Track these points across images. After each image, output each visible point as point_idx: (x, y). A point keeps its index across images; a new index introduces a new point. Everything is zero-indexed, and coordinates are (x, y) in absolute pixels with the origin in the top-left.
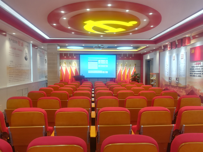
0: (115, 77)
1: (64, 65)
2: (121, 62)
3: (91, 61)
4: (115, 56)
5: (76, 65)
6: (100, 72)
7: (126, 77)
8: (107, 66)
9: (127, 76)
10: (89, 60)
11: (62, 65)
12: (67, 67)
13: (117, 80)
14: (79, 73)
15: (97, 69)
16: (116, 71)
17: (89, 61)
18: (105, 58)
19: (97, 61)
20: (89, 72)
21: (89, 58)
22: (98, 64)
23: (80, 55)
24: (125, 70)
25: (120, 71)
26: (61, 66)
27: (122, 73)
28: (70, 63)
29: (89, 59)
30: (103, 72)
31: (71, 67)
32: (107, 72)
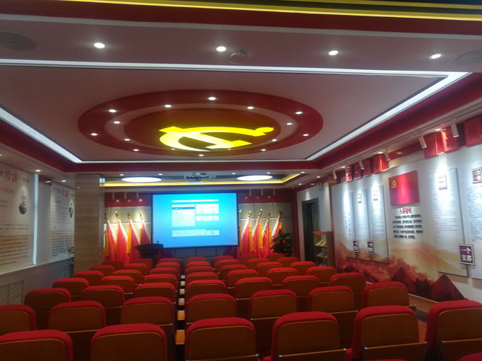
0: (237, 244)
1: (115, 219)
2: (248, 208)
3: (179, 208)
4: (235, 194)
5: (143, 221)
6: (202, 233)
7: (261, 242)
8: (217, 218)
9: (264, 239)
10: (174, 206)
11: (110, 221)
12: (121, 224)
13: (241, 250)
14: (149, 238)
15: (194, 225)
16: (239, 228)
17: (174, 208)
18: (213, 200)
19: (193, 208)
20: (175, 234)
21: (175, 201)
22: (196, 215)
23: (154, 196)
24: (259, 226)
25: (248, 228)
26: (108, 223)
27: (253, 234)
28: (129, 215)
29: (175, 204)
30: (209, 233)
31: (130, 224)
32: (217, 233)
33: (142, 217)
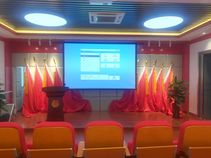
0: (134, 88)
1: (33, 64)
2: (145, 58)
3: (86, 56)
4: (134, 46)
5: (57, 65)
6: (105, 77)
7: (155, 87)
8: (118, 66)
9: (158, 84)
10: (82, 54)
11: (29, 64)
12: (38, 68)
13: (138, 93)
14: (62, 80)
15: (99, 71)
16: (136, 75)
17: (82, 56)
18: (115, 50)
19: (98, 56)
20: (83, 78)
21: (83, 50)
22: (101, 62)
23: (65, 44)
24: (153, 73)
25: (144, 75)
26: (27, 66)
27: (148, 80)
28: (45, 60)
29: (83, 52)
30: (111, 78)
31: (46, 68)
32: (118, 78)
33: (56, 62)
